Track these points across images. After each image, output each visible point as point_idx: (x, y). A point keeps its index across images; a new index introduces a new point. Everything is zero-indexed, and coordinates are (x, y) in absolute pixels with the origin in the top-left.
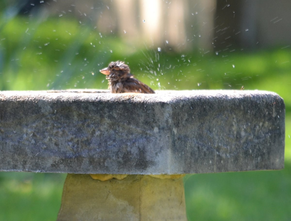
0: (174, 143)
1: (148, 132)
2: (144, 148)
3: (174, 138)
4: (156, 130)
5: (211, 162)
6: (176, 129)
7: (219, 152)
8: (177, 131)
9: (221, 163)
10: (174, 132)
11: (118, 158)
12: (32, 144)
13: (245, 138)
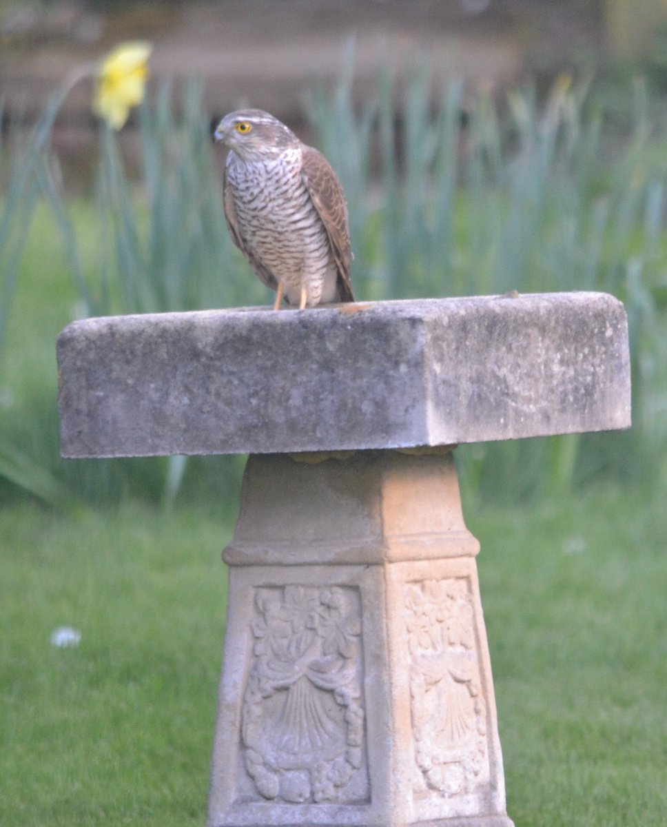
0: (437, 390)
1: (391, 372)
2: (384, 402)
3: (435, 381)
4: (403, 368)
5: (502, 421)
6: (439, 364)
7: (516, 403)
8: (441, 369)
9: (521, 423)
10: (435, 370)
11: (340, 421)
12: (184, 405)
13: (560, 376)
